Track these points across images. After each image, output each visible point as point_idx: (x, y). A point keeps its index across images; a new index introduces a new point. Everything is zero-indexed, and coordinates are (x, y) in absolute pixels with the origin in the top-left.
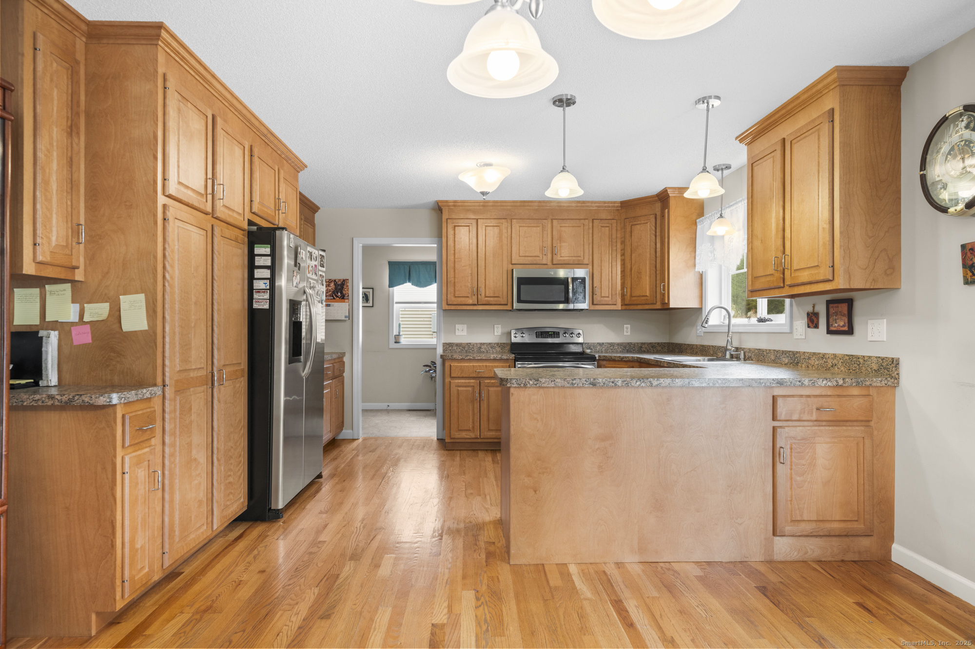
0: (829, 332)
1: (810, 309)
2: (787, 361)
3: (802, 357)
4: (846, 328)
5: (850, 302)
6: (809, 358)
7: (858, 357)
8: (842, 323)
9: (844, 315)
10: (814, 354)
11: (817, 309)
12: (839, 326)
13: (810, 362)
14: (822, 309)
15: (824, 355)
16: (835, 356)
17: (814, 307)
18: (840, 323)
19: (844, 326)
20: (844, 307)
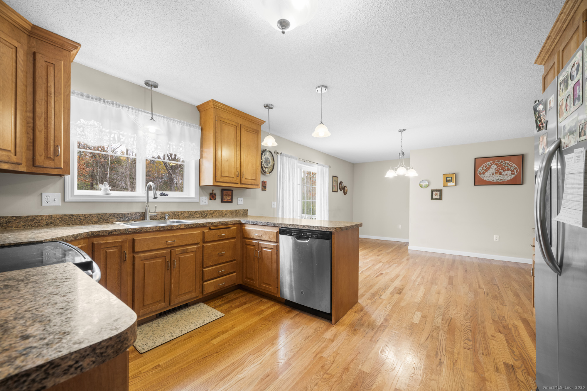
0: (223, 201)
1: (211, 192)
2: (198, 216)
3: (209, 213)
4: (231, 200)
5: (232, 191)
6: (213, 213)
7: (236, 210)
8: (229, 199)
9: (230, 196)
10: (216, 211)
11: (214, 192)
12: (228, 199)
13: (214, 214)
14: (218, 193)
15: (221, 211)
16: (227, 211)
17: (213, 191)
18: (228, 198)
19: (230, 199)
20: (230, 193)
